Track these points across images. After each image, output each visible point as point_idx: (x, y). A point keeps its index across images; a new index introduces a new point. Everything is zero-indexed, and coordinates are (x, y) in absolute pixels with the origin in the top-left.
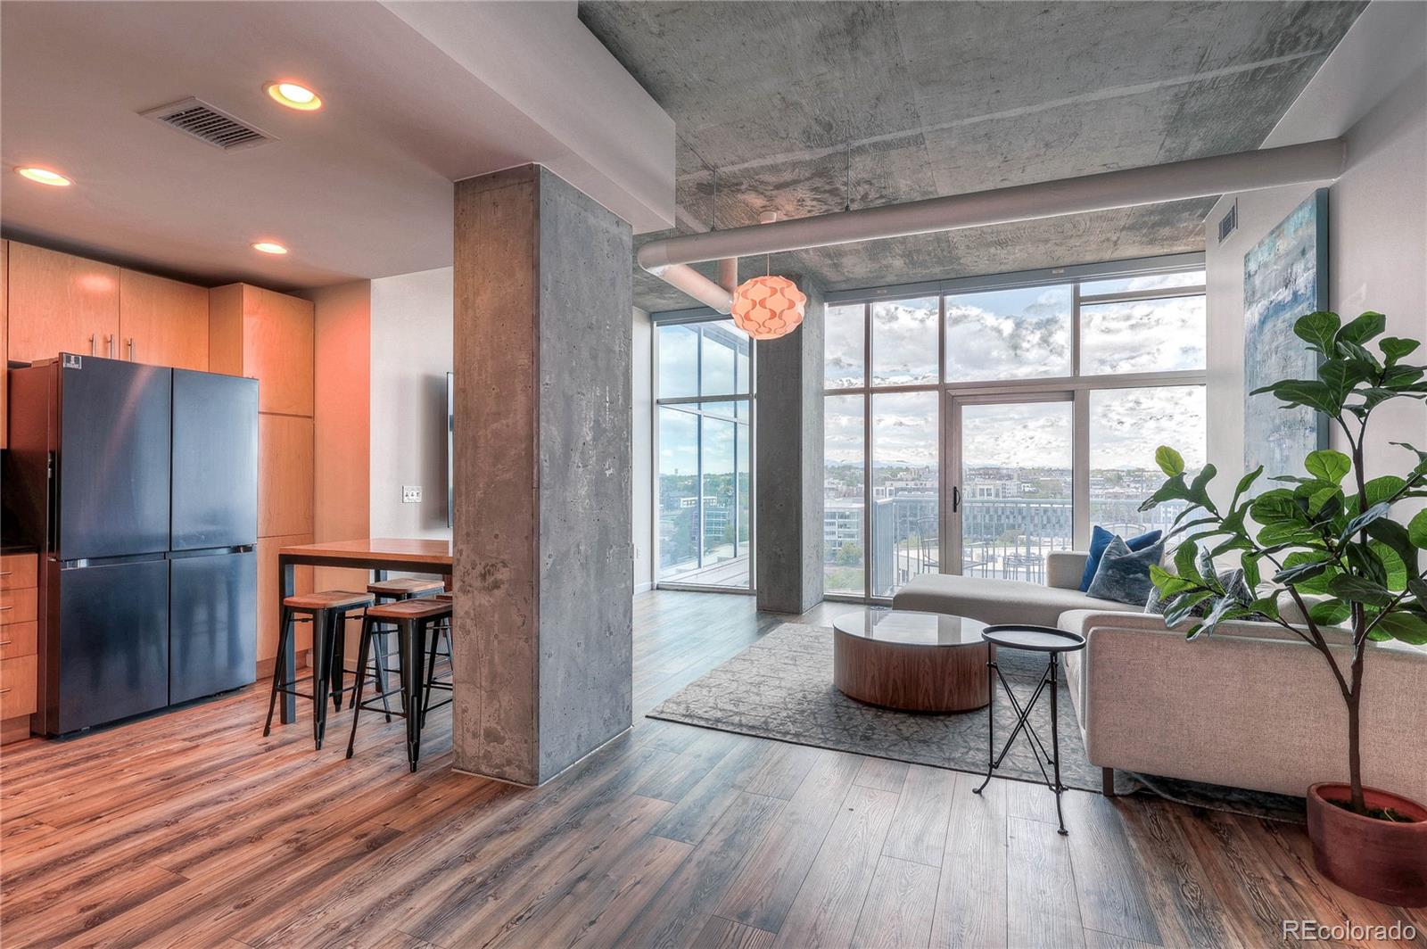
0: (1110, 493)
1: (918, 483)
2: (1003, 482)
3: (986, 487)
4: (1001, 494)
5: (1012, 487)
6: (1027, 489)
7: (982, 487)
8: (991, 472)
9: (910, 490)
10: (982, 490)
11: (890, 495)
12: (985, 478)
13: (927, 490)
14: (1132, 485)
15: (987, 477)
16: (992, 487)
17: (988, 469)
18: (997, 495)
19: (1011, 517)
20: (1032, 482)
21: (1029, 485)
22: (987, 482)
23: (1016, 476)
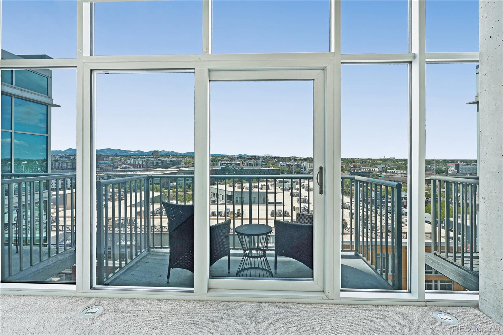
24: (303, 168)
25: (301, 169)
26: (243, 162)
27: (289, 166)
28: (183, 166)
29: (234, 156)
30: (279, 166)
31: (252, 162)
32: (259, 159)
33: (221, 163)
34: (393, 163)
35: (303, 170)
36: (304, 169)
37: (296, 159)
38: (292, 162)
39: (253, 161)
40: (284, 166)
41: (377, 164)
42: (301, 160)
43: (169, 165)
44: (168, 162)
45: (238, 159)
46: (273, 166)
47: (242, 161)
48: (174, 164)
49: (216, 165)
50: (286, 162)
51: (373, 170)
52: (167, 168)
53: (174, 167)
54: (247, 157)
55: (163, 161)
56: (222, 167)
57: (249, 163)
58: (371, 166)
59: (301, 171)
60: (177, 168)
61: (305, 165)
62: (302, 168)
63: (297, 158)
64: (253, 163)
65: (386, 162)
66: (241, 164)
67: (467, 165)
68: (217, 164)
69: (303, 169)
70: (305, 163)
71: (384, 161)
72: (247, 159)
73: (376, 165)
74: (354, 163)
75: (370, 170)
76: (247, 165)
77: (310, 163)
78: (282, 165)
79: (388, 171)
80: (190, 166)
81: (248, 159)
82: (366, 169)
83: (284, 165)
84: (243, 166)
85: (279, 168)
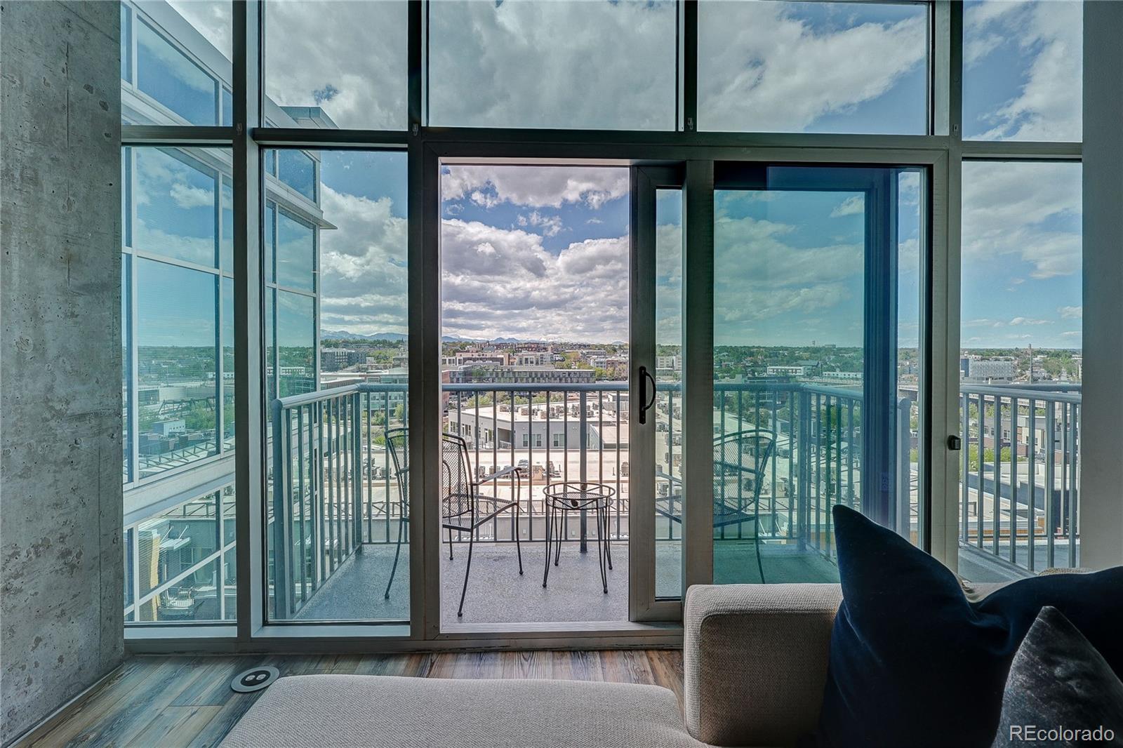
0: (609, 361)
1: (481, 354)
2: (542, 353)
3: (529, 357)
4: (540, 363)
5: (548, 356)
6: (557, 359)
7: (526, 357)
8: (533, 346)
9: (475, 360)
10: (527, 359)
11: (459, 363)
12: (528, 350)
13: (487, 359)
14: (622, 355)
17: (531, 343)
18: (537, 363)
19: (546, 380)
21: (559, 355)
22: (530, 353)
23: (550, 348)
26: (509, 356)
27: (613, 363)
28: (372, 366)
29: (488, 342)
30: (591, 364)
31: (532, 355)
32: (545, 349)
33: (462, 358)
34: (832, 357)
38: (618, 355)
39: (532, 353)
40: (603, 365)
41: (800, 358)
43: (340, 362)
44: (337, 356)
45: (497, 349)
46: (578, 364)
47: (507, 354)
48: (351, 360)
49: (450, 363)
50: (605, 355)
51: (793, 372)
52: (336, 369)
53: (350, 368)
55: (326, 353)
56: (465, 366)
57: (524, 357)
58: (788, 363)
60: (359, 370)
64: (533, 357)
65: (819, 355)
66: (505, 362)
67: (982, 359)
68: (452, 361)
71: (814, 353)
72: (518, 348)
73: (800, 362)
74: (753, 356)
75: (787, 371)
76: (521, 363)
78: (597, 363)
79: (824, 373)
80: (388, 365)
81: (522, 348)
82: (777, 369)
83: (601, 363)
84: (512, 364)
85: (592, 368)
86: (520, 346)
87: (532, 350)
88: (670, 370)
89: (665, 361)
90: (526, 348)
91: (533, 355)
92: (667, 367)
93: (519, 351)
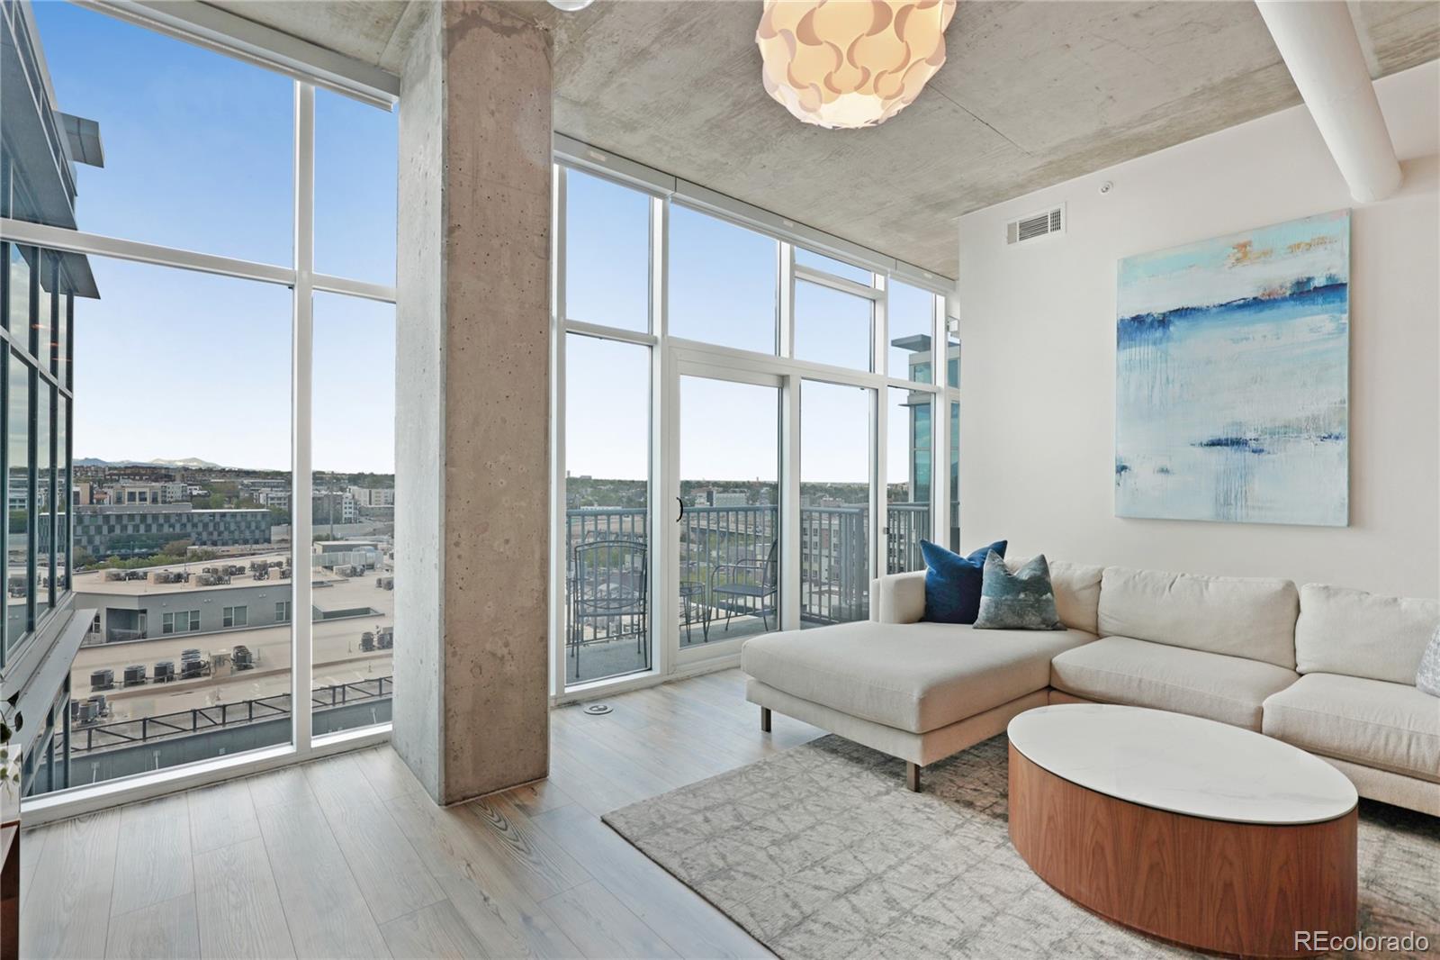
2: (162, 484)
3: (137, 491)
4: (159, 499)
5: (175, 489)
6: (195, 493)
7: (130, 490)
8: (142, 472)
10: (131, 494)
12: (134, 479)
15: (137, 478)
16: (147, 490)
17: (137, 467)
18: (154, 500)
19: (178, 527)
20: (204, 485)
21: (198, 488)
22: (138, 483)
23: (178, 477)
24: (352, 505)
25: (344, 511)
26: (92, 489)
30: (262, 501)
31: (141, 488)
32: (169, 477)
35: (350, 513)
36: (355, 509)
37: (322, 478)
39: (142, 483)
40: (283, 502)
42: (338, 480)
47: (87, 486)
50: (284, 487)
54: (110, 469)
57: (127, 490)
59: (344, 516)
61: (356, 497)
62: (348, 505)
63: (323, 473)
64: (145, 490)
66: (86, 498)
69: (352, 510)
70: (354, 488)
72: (111, 476)
76: (119, 500)
77: (373, 491)
78: (272, 499)
81: (119, 475)
83: (280, 499)
84: (99, 501)
85: (263, 507)
86: (115, 472)
87: (141, 479)
88: (389, 508)
89: (382, 495)
90: (129, 475)
91: (144, 487)
92: (385, 503)
93: (112, 481)
